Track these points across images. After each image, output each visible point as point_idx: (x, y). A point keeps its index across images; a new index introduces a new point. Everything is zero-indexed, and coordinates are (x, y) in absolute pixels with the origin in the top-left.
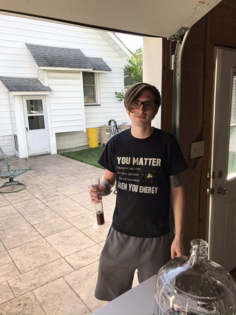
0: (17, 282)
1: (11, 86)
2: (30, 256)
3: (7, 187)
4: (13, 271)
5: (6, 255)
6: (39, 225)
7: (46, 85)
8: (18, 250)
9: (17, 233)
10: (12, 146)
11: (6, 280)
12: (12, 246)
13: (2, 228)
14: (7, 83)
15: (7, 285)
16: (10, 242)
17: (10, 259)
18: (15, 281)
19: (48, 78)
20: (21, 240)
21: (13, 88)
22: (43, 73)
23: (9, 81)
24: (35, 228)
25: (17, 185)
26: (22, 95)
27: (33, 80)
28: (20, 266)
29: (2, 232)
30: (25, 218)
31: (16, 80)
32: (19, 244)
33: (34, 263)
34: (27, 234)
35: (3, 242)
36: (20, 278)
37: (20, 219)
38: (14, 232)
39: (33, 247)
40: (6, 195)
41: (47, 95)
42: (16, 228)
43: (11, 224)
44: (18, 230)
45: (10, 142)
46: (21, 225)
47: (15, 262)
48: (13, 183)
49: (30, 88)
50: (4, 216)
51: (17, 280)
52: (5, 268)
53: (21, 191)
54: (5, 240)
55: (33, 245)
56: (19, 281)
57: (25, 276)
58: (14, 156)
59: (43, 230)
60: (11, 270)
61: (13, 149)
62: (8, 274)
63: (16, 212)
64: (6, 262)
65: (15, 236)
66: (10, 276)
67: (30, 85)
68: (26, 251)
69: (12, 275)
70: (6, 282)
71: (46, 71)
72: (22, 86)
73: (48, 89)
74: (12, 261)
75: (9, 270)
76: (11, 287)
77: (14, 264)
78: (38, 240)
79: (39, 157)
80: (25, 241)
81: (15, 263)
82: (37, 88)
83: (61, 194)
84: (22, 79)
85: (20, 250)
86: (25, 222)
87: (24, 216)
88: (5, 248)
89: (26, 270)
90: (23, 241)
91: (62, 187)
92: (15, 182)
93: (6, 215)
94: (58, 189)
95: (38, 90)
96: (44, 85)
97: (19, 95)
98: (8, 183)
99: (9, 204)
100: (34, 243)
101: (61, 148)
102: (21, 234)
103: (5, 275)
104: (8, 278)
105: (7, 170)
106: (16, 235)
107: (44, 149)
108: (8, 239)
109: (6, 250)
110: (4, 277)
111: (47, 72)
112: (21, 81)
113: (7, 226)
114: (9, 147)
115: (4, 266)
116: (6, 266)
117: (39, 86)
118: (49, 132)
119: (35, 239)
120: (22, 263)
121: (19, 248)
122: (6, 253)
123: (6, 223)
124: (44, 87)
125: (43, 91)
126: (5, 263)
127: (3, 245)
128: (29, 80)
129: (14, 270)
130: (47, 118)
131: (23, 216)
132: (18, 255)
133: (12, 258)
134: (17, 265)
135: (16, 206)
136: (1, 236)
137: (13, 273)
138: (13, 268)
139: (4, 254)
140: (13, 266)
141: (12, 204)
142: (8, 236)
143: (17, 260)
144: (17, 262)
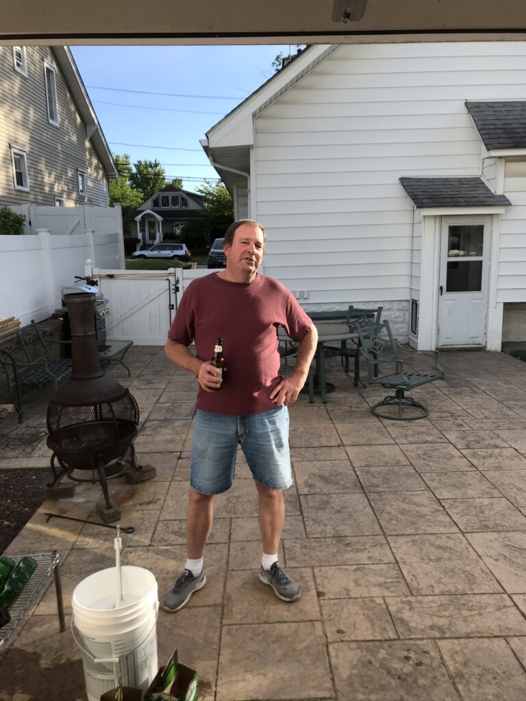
0: (405, 608)
1: (422, 197)
2: (432, 563)
3: (390, 406)
4: (396, 582)
5: (382, 544)
6: (454, 502)
7: (499, 192)
8: (408, 542)
9: (405, 506)
10: (405, 323)
11: (381, 595)
12: (395, 530)
13: (378, 489)
14: (415, 190)
15: (384, 606)
16: (392, 521)
17: (391, 555)
18: (399, 604)
19: (506, 175)
20: (413, 523)
21: (425, 201)
22: (496, 164)
23: (418, 187)
24: (443, 507)
25: (411, 407)
26: (442, 216)
27: (471, 183)
28: (411, 577)
29: (377, 497)
30: (423, 480)
31: (433, 183)
32: (408, 531)
33: (440, 582)
34: (427, 515)
35: (379, 517)
36: (409, 603)
37: (414, 478)
38: (400, 503)
39: (439, 547)
40: (386, 422)
41: (498, 214)
42: (404, 496)
43: (395, 484)
44: (407, 501)
45: (401, 314)
46: (416, 493)
47: (402, 565)
48: (403, 401)
49: (462, 200)
50: (382, 464)
51: (404, 605)
52: (382, 570)
53: (417, 421)
54: (381, 513)
55: (439, 542)
56: (408, 607)
57: (420, 602)
58: (406, 344)
59: (462, 516)
60: (392, 578)
61: (406, 330)
62: (387, 585)
63: (406, 462)
64: (383, 559)
65: (403, 512)
66: (390, 590)
67: (461, 192)
68: (424, 551)
69: (394, 589)
70: (382, 598)
71: (503, 160)
72: (444, 196)
73: (503, 202)
74: (393, 561)
75: (387, 578)
76: (392, 614)
77: (398, 568)
78: (449, 535)
79: (459, 354)
80: (423, 528)
81: (401, 567)
82: (475, 200)
83: (508, 446)
84: (446, 181)
85: (411, 543)
86: (423, 489)
87: (422, 475)
88: (383, 531)
89: (422, 590)
90: (419, 528)
91: (509, 429)
92: (407, 398)
93: (386, 463)
94: (499, 432)
95: (478, 203)
96: (493, 191)
97: (435, 216)
98: (392, 398)
99: (392, 442)
100: (440, 538)
101: (512, 339)
102: (415, 512)
103: (380, 585)
104: (386, 593)
105: (394, 372)
106: (404, 509)
107: (472, 338)
108: (388, 513)
109: (384, 534)
110: (378, 588)
111: (506, 161)
112: (444, 185)
113: (387, 487)
114: (399, 325)
115: (380, 565)
116: (383, 567)
117: (481, 195)
118: (488, 299)
119: (442, 530)
120: (415, 574)
121: (409, 539)
122: (384, 542)
123: (385, 480)
124: (493, 196)
125: (491, 205)
126: (380, 560)
127: (379, 523)
128: (461, 181)
129: (399, 582)
130: (490, 267)
131: (419, 474)
132: (406, 554)
133: (396, 556)
134: (405, 574)
135: (407, 450)
136: (375, 504)
137: (397, 586)
138: (397, 575)
139: (381, 542)
140: (396, 572)
141: (397, 444)
142: (388, 508)
143: (404, 562)
144: (405, 566)
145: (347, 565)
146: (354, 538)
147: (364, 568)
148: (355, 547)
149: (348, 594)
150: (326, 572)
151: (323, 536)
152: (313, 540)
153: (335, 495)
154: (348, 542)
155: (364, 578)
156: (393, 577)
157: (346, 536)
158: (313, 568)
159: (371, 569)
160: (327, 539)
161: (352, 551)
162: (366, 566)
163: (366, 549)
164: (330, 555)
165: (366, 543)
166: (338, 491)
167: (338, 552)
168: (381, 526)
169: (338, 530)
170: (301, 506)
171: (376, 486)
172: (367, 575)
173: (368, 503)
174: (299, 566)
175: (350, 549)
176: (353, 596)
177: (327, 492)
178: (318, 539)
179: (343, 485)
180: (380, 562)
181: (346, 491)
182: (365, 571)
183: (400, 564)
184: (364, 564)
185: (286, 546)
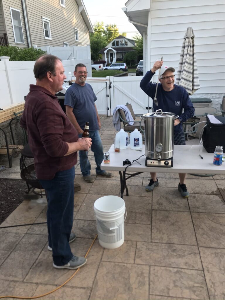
4: (200, 287)
5: (195, 253)
9: (214, 225)
11: (189, 297)
12: (205, 243)
13: (198, 210)
16: (204, 236)
17: (200, 263)
20: (217, 239)
28: (211, 284)
29: (197, 216)
32: (214, 245)
38: (210, 221)
42: (213, 217)
43: (209, 207)
52: (192, 275)
54: (198, 228)
62: (194, 289)
65: (212, 229)
66: (196, 294)
68: (222, 263)
74: (201, 268)
75: (195, 283)
77: (203, 276)
81: (206, 274)
85: (214, 255)
90: (220, 243)
93: (205, 192)
102: (219, 230)
103: (190, 288)
106: (212, 227)
108: (202, 229)
109: (198, 245)
110: (188, 291)
113: (204, 209)
116: (193, 272)
120: (214, 281)
121: (214, 251)
122: (197, 251)
126: (193, 266)
127: (196, 236)
129: (202, 287)
132: (210, 263)
133: (203, 264)
134: (207, 281)
135: (219, 184)
136: (196, 221)
137: (201, 291)
138: (202, 281)
139: (195, 251)
140: (202, 278)
141: (214, 179)
142: (203, 225)
143: (208, 270)
144: (208, 274)
145: (171, 267)
146: (179, 245)
147: (181, 272)
148: (178, 253)
149: (168, 293)
150: (158, 271)
151: (161, 241)
152: (154, 244)
153: (172, 212)
154: (174, 248)
155: (180, 280)
156: (199, 282)
157: (174, 244)
158: (150, 266)
159: (185, 273)
160: (163, 244)
161: (176, 256)
162: (183, 270)
163: (184, 256)
164: (162, 257)
165: (186, 250)
166: (174, 209)
167: (167, 256)
168: (196, 239)
169: (170, 238)
170: (152, 218)
171: (198, 208)
172: (182, 278)
173: (191, 220)
174: (142, 263)
175: (175, 254)
176: (171, 295)
177: (169, 210)
178: (157, 244)
179: (179, 205)
180: (192, 268)
181: (180, 209)
182: (182, 274)
183: (205, 271)
184: (182, 268)
185: (138, 247)
